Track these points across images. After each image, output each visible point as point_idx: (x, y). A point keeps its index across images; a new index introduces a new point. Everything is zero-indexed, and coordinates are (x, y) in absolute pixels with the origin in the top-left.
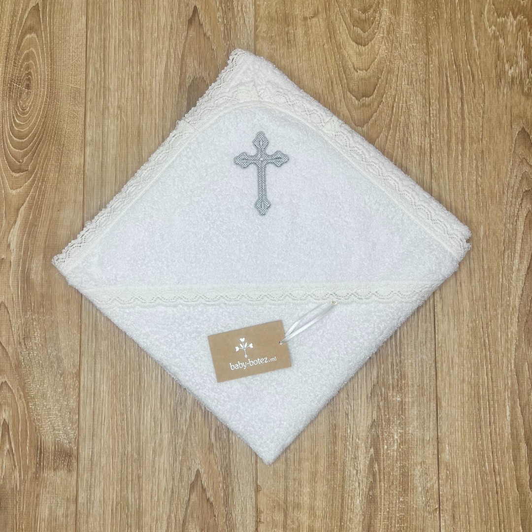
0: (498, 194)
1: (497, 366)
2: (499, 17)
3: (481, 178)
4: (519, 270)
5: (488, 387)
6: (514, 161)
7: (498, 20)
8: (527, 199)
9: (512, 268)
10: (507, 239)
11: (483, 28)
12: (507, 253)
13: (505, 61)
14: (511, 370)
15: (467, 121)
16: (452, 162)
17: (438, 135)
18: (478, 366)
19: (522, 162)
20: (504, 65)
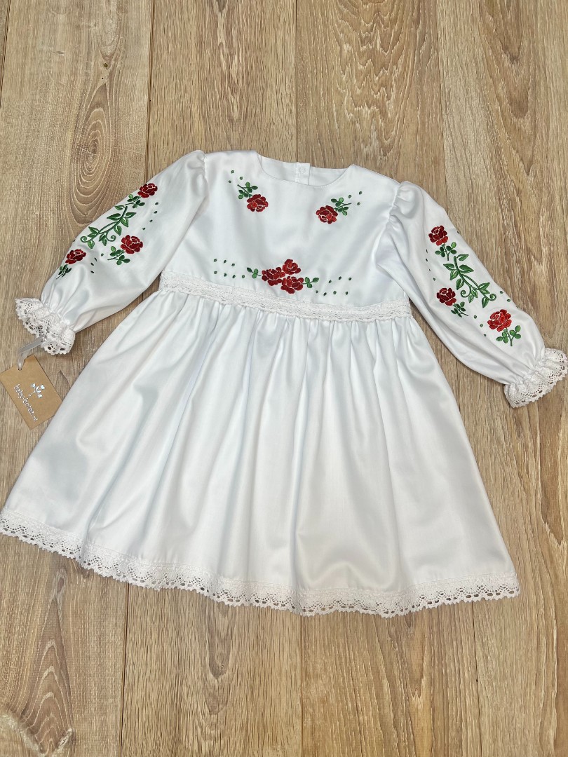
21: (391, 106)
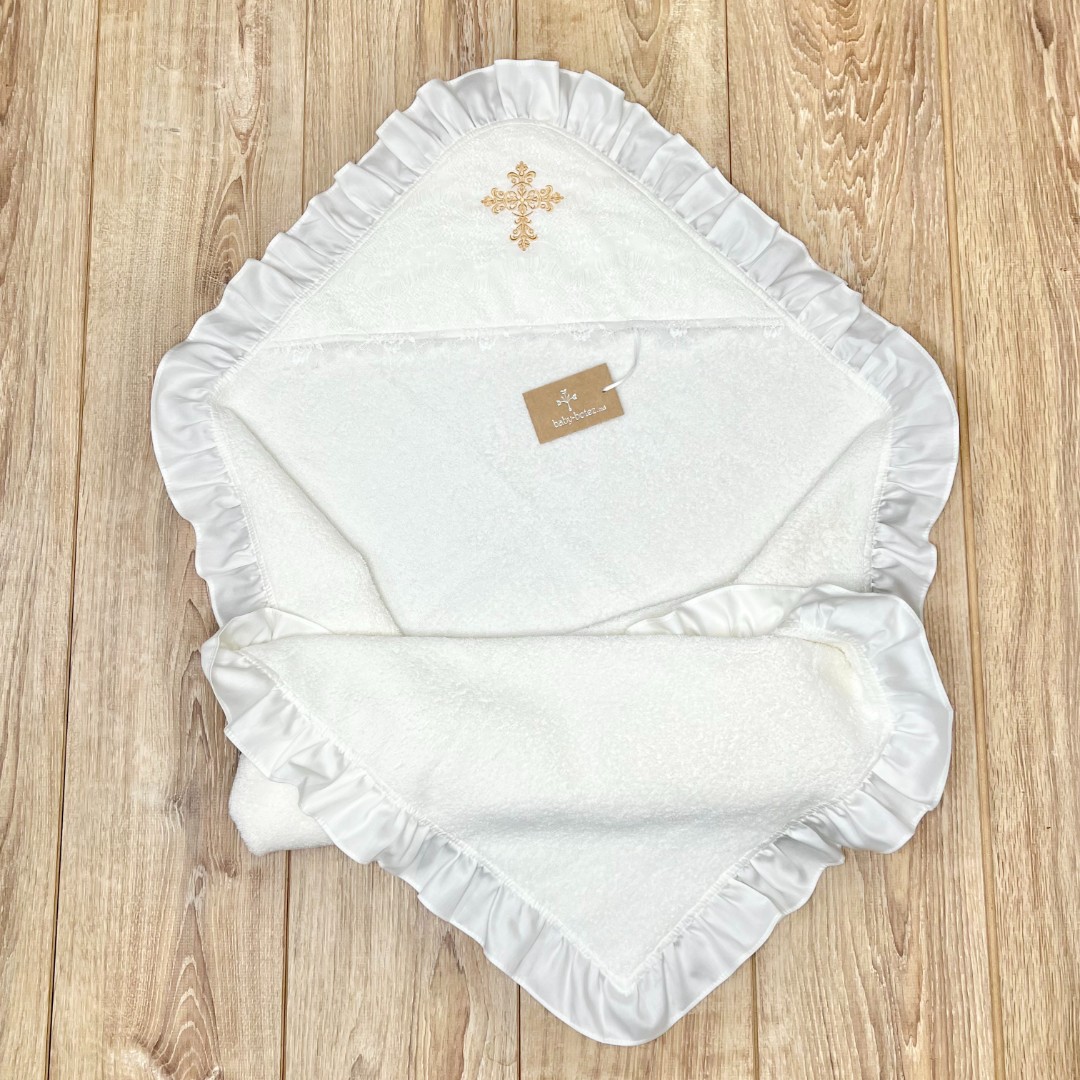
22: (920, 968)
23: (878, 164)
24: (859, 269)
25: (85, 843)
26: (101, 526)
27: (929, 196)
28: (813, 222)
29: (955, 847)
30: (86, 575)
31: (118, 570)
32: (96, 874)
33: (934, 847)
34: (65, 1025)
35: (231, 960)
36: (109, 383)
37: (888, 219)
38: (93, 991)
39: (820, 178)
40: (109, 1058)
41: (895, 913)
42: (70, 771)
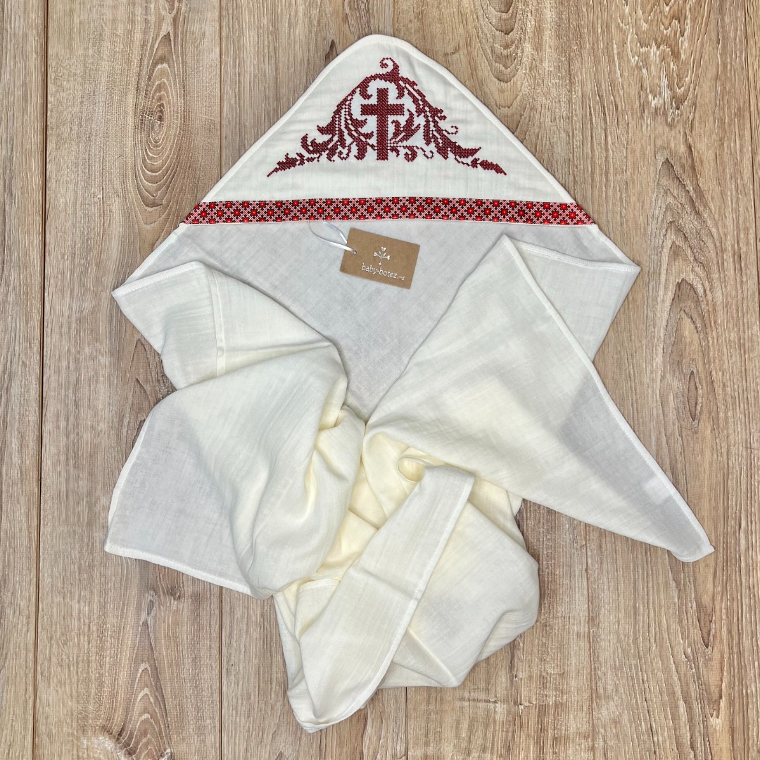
0: (643, 225)
1: (643, 397)
2: (642, 47)
3: (625, 209)
4: (663, 301)
5: (633, 418)
6: (658, 193)
7: (641, 50)
8: (671, 230)
9: (657, 299)
10: (652, 270)
11: (626, 59)
12: (652, 284)
13: (648, 91)
14: (657, 401)
15: (611, 152)
16: (596, 193)
17: (582, 167)
18: (624, 397)
19: (666, 193)
20: (647, 96)
21: (685, 44)
22: (722, 657)
23: (690, 9)
24: (674, 97)
25: (58, 574)
26: (64, 320)
27: (732, 35)
28: (636, 58)
29: (751, 562)
30: (53, 361)
31: (78, 356)
32: (68, 600)
33: (733, 561)
34: (47, 718)
35: (178, 665)
36: (66, 204)
37: (698, 53)
38: (69, 693)
39: (642, 21)
40: (83, 744)
41: (702, 614)
42: (45, 517)
